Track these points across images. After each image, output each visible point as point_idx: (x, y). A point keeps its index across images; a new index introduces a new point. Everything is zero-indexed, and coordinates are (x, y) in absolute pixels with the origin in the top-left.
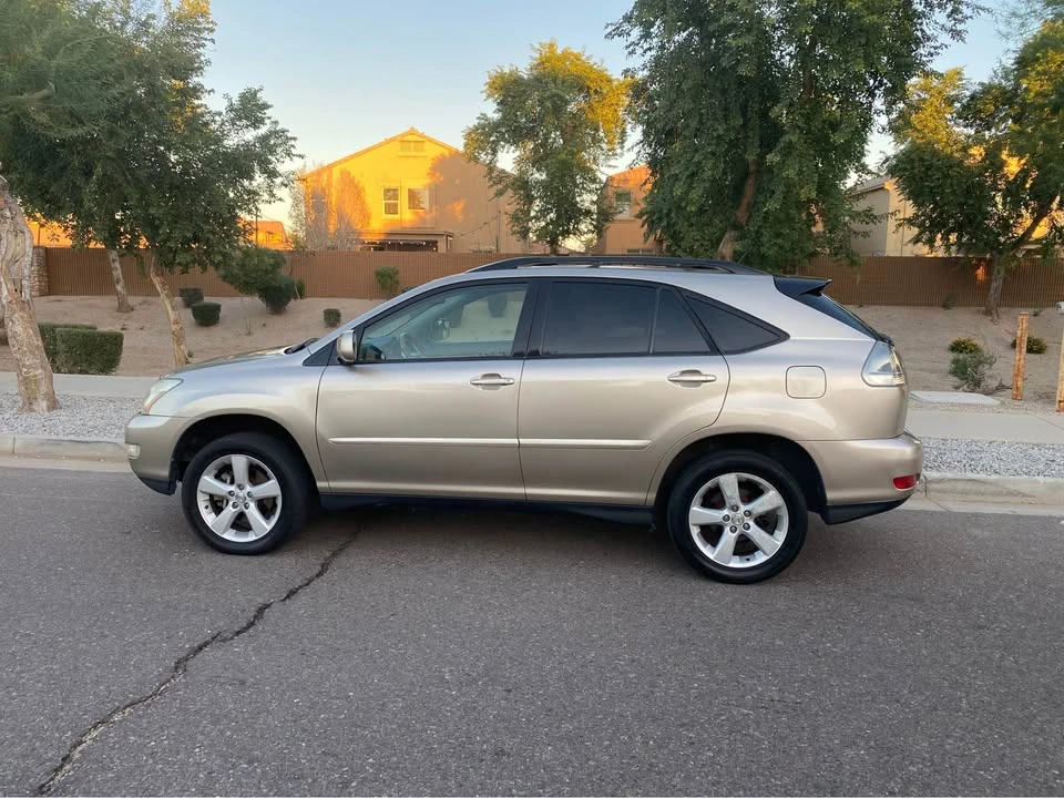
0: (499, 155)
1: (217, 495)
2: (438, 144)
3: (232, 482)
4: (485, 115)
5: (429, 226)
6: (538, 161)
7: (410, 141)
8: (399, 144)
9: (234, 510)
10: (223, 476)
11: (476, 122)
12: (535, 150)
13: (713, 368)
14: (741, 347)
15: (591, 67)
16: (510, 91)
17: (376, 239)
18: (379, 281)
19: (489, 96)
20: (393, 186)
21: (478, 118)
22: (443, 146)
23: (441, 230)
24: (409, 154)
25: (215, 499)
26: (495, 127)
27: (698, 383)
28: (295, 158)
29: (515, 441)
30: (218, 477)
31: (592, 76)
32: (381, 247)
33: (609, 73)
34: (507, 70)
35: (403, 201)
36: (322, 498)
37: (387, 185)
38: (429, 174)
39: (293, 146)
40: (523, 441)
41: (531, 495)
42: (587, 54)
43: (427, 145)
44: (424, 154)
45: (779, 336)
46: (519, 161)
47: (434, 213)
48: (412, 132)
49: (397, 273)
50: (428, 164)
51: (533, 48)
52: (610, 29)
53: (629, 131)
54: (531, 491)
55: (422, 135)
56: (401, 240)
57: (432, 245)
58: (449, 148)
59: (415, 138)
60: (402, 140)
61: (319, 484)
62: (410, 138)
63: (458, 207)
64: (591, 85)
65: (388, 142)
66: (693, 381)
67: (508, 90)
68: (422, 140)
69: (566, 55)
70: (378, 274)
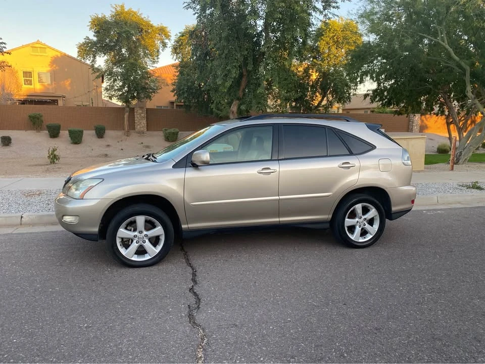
0: (97, 57)
1: (126, 238)
2: (53, 49)
3: (135, 230)
4: (88, 37)
5: (51, 91)
6: (117, 63)
7: (37, 47)
8: (31, 48)
9: (137, 245)
10: (128, 228)
11: (84, 41)
12: (114, 56)
13: (354, 161)
14: (362, 152)
15: (142, 19)
16: (101, 26)
17: (22, 98)
18: (31, 121)
19: (91, 28)
20: (28, 70)
21: (85, 39)
22: (57, 51)
23: (59, 93)
24: (37, 54)
25: (124, 240)
26: (94, 44)
27: (349, 168)
28: (5, 54)
29: (277, 197)
30: (126, 228)
31: (143, 23)
32: (24, 102)
33: (151, 23)
34: (100, 16)
35: (35, 78)
36: (184, 233)
37: (25, 70)
38: (49, 65)
39: (5, 48)
40: (281, 197)
41: (282, 221)
42: (140, 13)
43: (48, 50)
44: (46, 55)
45: (373, 147)
46: (106, 61)
47: (54, 86)
48: (38, 42)
49: (41, 116)
50: (49, 60)
51: (112, 7)
52: (186, 4)
53: (160, 51)
54: (282, 219)
55: (44, 44)
56: (37, 98)
57: (54, 102)
58: (61, 53)
59: (39, 46)
60: (33, 46)
61: (183, 226)
62: (37, 45)
63: (67, 83)
64: (144, 28)
65: (23, 47)
66: (347, 167)
67: (101, 27)
68: (45, 48)
69: (130, 12)
70: (30, 116)
